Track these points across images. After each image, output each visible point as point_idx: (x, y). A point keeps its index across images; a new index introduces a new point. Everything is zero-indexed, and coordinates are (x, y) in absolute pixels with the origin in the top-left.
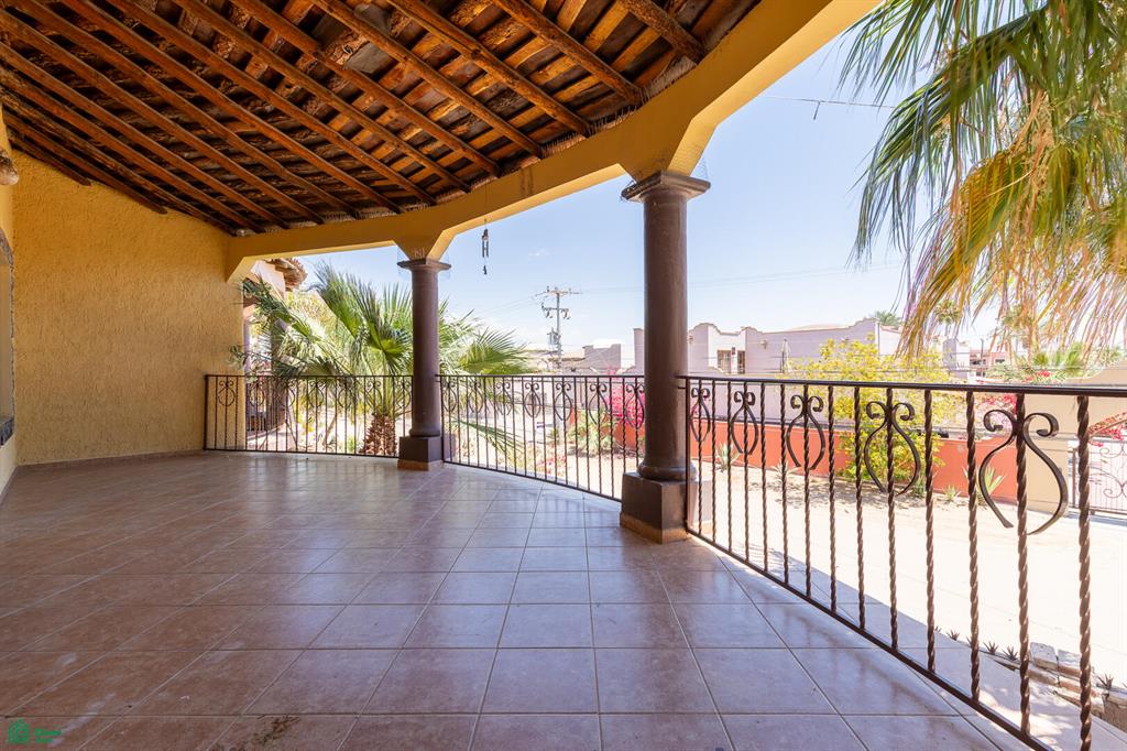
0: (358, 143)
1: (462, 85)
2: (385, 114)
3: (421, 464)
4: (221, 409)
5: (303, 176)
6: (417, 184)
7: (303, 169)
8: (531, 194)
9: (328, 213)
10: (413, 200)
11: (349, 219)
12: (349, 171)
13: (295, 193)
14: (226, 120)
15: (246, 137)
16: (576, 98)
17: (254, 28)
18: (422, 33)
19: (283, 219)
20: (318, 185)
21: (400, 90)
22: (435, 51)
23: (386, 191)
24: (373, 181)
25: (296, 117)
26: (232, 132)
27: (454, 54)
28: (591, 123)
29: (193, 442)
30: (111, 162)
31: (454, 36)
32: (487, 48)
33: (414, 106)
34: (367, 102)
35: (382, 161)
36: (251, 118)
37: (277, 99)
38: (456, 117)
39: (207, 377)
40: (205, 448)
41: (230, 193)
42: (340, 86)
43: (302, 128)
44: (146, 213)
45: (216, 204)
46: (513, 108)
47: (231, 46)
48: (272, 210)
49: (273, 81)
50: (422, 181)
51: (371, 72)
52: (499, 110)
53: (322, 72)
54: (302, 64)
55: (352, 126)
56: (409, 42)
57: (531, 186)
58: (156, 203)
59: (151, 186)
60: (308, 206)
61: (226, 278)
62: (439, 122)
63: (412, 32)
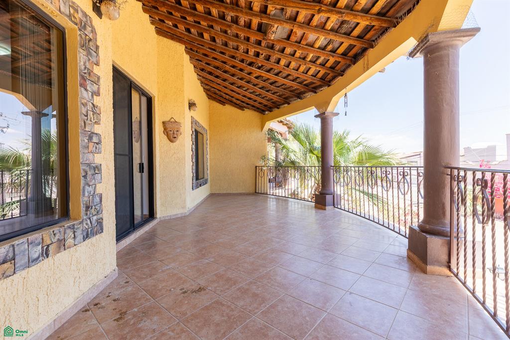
0: (292, 68)
1: (322, 27)
2: (297, 53)
3: (323, 207)
4: (260, 178)
5: (278, 87)
6: (321, 79)
7: (277, 84)
8: (368, 69)
9: (291, 99)
10: (321, 86)
11: (299, 100)
12: (293, 81)
13: (278, 94)
14: (250, 74)
15: (257, 78)
16: (383, 8)
17: (246, 38)
18: (297, 13)
19: (277, 105)
20: (284, 89)
21: (299, 40)
22: (306, 17)
23: (309, 85)
24: (303, 82)
25: (268, 66)
26: (252, 77)
27: (313, 16)
28: (397, 18)
29: (252, 190)
30: (227, 97)
31: (307, 7)
32: (326, 5)
33: (306, 45)
34: (288, 50)
35: (303, 72)
36: (255, 71)
37: (261, 61)
38: (325, 43)
39: (256, 167)
40: (256, 192)
41: (259, 99)
42: (277, 47)
43: (272, 69)
44: (239, 111)
45: (257, 104)
46: (351, 28)
47: (242, 47)
48: (273, 103)
49: (257, 55)
50: (322, 77)
51: (286, 37)
52: (343, 32)
53: (271, 45)
54: (263, 44)
55: (287, 62)
56: (294, 19)
57: (368, 65)
58: (241, 108)
59: (238, 102)
60: (284, 98)
61: (262, 130)
62: (319, 48)
63: (294, 13)
